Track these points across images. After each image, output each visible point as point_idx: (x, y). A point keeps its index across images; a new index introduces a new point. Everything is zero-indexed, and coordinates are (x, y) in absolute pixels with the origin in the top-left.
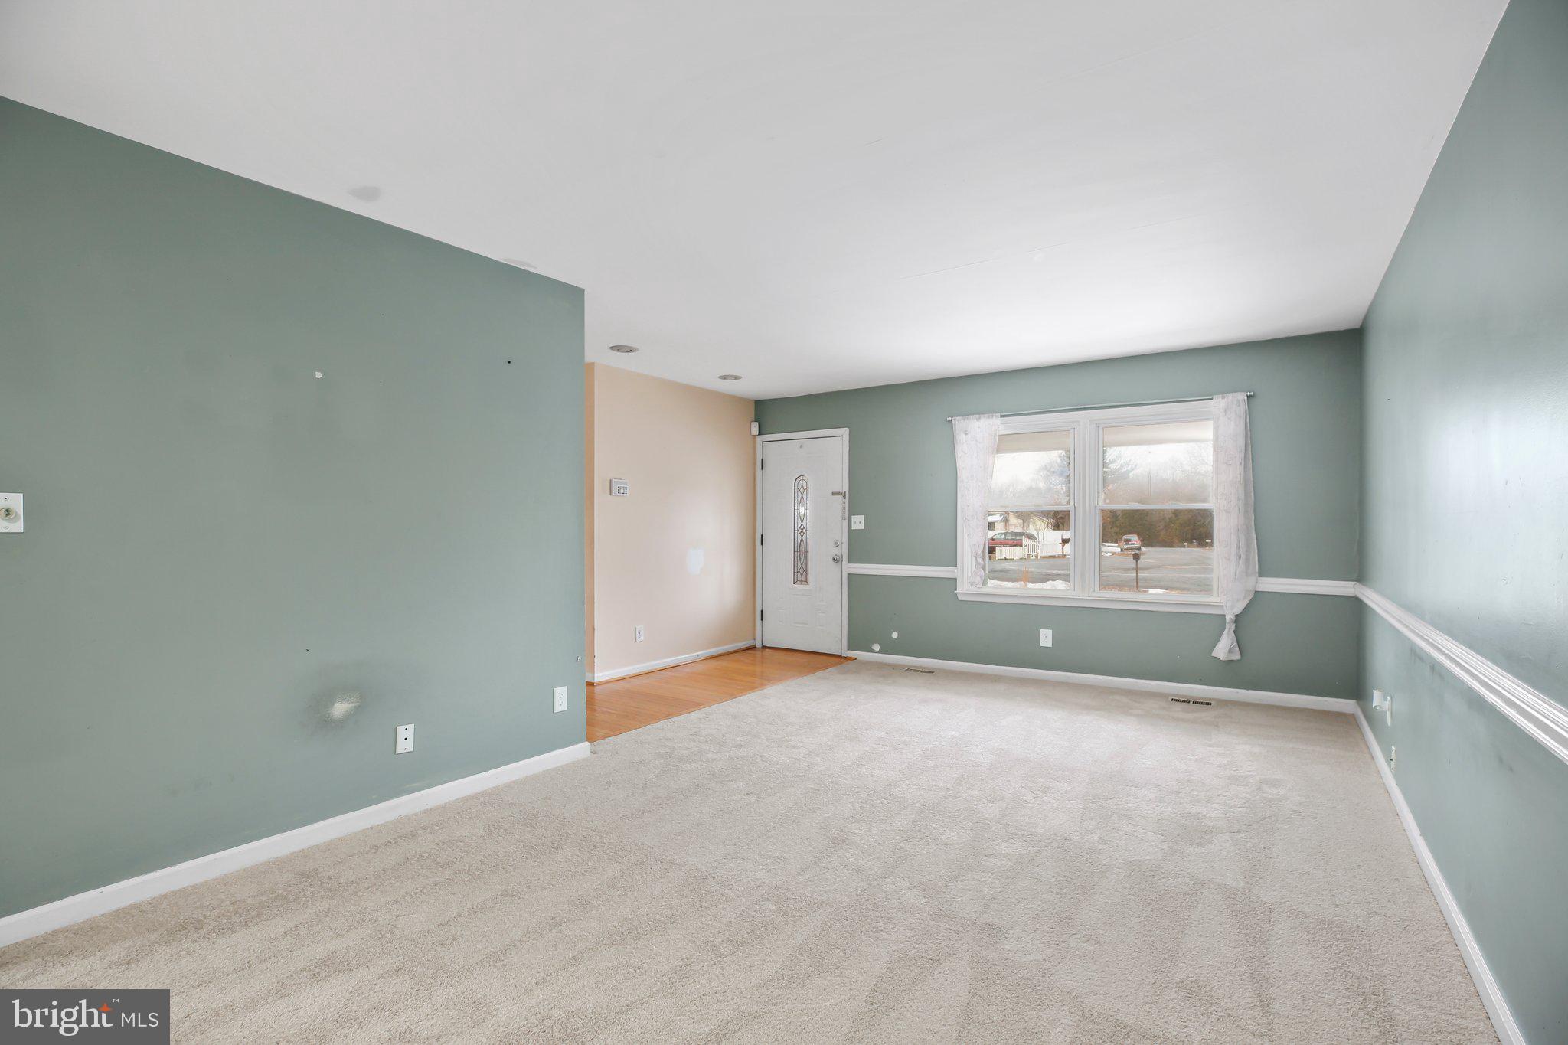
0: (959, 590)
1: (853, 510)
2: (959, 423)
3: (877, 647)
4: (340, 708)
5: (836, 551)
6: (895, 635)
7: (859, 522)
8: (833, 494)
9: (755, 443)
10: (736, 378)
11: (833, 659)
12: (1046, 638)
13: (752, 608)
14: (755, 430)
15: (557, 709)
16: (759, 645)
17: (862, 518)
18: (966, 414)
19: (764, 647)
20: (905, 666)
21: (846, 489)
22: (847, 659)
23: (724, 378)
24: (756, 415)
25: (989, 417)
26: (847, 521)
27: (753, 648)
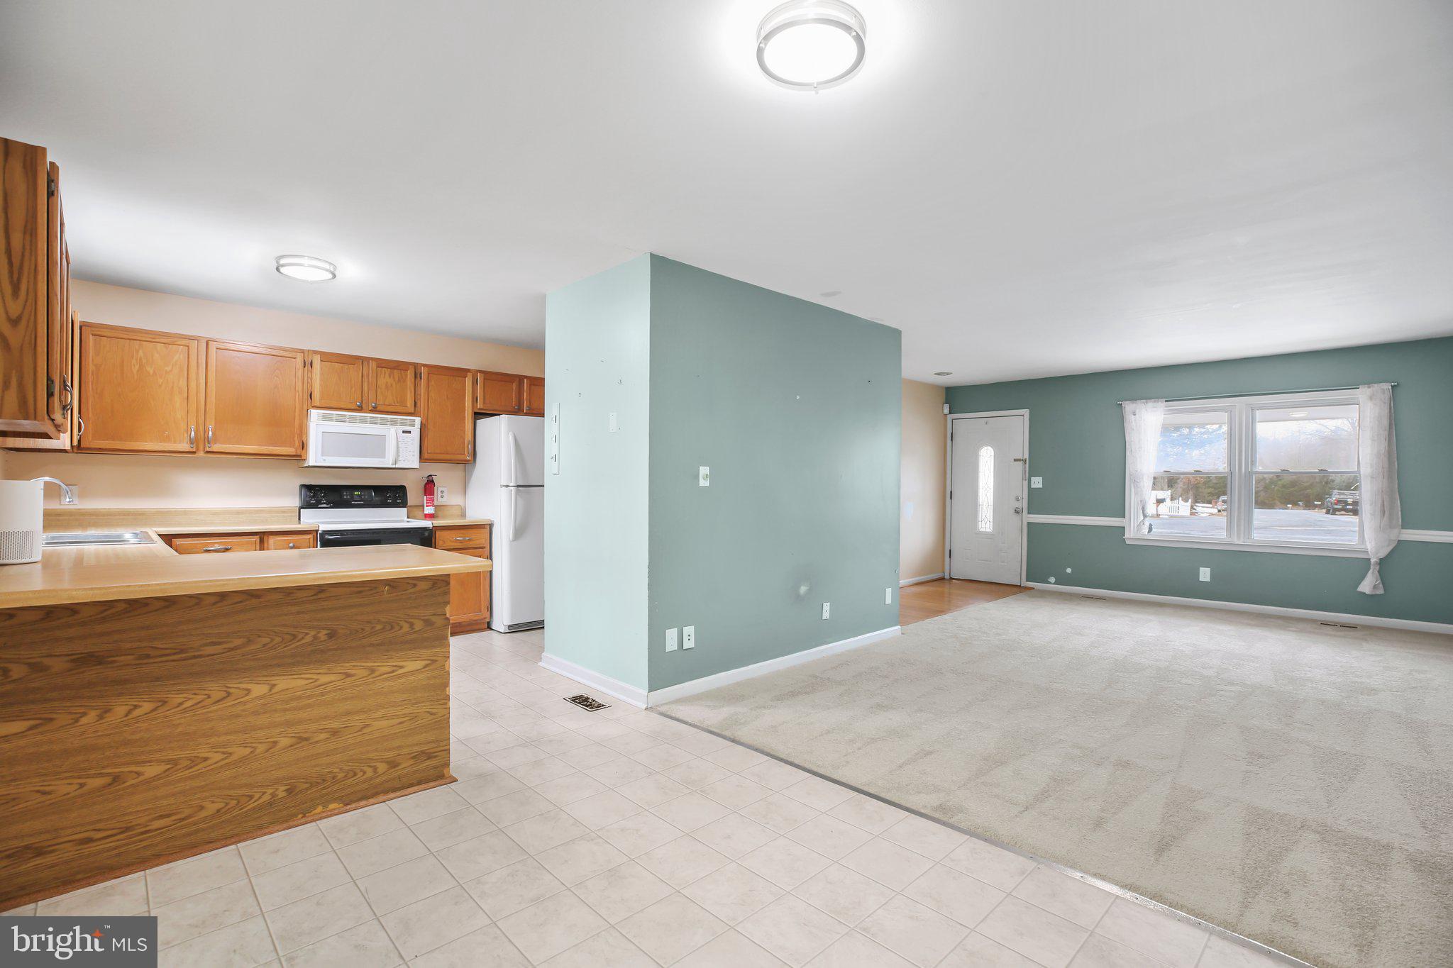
0: (1127, 536)
1: (1032, 473)
2: (1129, 407)
3: (1052, 580)
4: (803, 589)
5: (1018, 505)
6: (1069, 570)
7: (1037, 482)
8: (1015, 460)
9: (946, 421)
10: (948, 374)
11: (1015, 589)
12: (1205, 574)
13: (943, 547)
14: (946, 411)
15: (887, 603)
16: (947, 576)
17: (1040, 479)
18: (1134, 399)
19: (951, 579)
20: (1080, 595)
21: (1026, 456)
22: (1026, 588)
23: (939, 374)
24: (946, 399)
25: (1155, 402)
26: (1027, 481)
27: (943, 579)
